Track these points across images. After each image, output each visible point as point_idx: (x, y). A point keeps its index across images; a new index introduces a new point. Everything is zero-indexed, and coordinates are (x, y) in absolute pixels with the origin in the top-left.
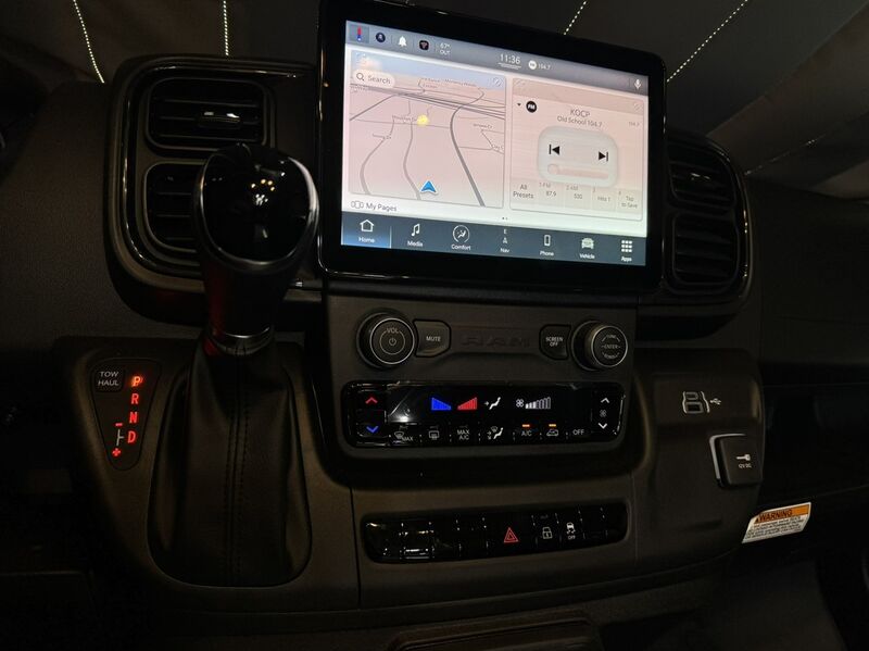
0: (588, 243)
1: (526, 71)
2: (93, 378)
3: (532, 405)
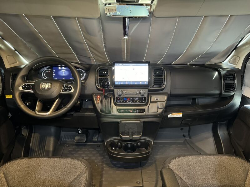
0: (141, 82)
1: (133, 65)
2: (95, 96)
3: (135, 99)
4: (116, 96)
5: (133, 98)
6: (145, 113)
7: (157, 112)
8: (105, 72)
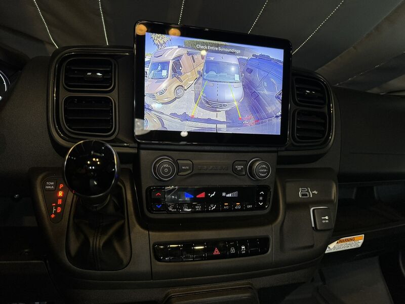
2: (43, 185)
3: (229, 195)
4: (146, 182)
5: (219, 190)
6: (272, 255)
7: (312, 246)
8: (95, 72)
